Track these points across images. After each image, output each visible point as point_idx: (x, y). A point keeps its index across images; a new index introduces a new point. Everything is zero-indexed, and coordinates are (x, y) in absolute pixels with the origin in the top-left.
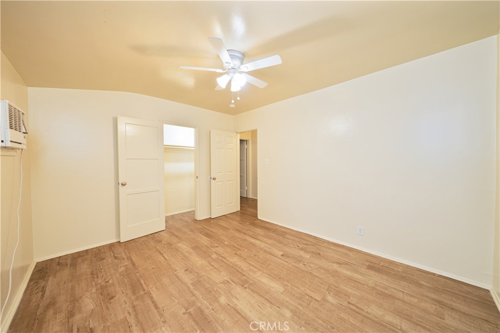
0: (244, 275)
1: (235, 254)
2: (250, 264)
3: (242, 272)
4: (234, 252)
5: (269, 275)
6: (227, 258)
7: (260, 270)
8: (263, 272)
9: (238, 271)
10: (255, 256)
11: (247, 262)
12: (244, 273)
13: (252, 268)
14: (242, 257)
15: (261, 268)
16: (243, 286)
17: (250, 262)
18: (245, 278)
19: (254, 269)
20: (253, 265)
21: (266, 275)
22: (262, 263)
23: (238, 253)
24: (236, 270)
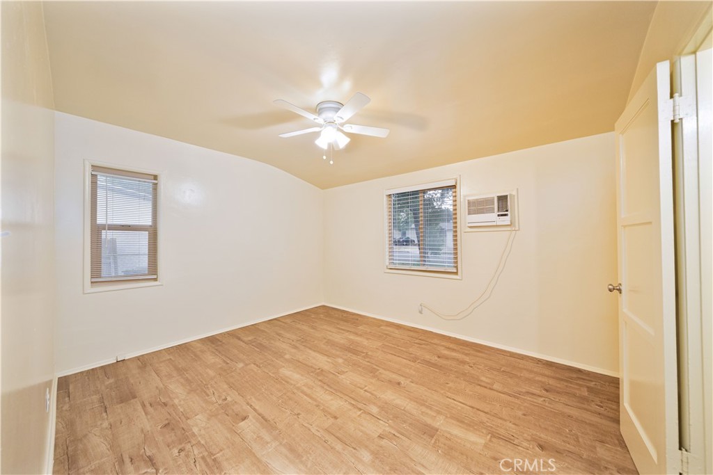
0: (320, 380)
1: (336, 418)
2: (311, 398)
3: (323, 385)
4: (339, 421)
5: (287, 382)
6: (350, 407)
7: (298, 389)
8: (294, 385)
9: (328, 385)
10: (299, 414)
11: (315, 400)
12: (320, 383)
13: (308, 391)
14: (324, 410)
15: (295, 391)
16: (322, 371)
17: (310, 401)
18: (319, 378)
19: (305, 389)
20: (306, 395)
21: (292, 382)
22: (290, 399)
23: (332, 420)
24: (331, 388)
